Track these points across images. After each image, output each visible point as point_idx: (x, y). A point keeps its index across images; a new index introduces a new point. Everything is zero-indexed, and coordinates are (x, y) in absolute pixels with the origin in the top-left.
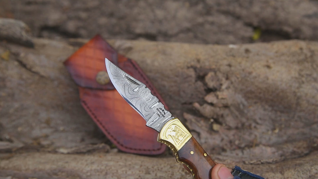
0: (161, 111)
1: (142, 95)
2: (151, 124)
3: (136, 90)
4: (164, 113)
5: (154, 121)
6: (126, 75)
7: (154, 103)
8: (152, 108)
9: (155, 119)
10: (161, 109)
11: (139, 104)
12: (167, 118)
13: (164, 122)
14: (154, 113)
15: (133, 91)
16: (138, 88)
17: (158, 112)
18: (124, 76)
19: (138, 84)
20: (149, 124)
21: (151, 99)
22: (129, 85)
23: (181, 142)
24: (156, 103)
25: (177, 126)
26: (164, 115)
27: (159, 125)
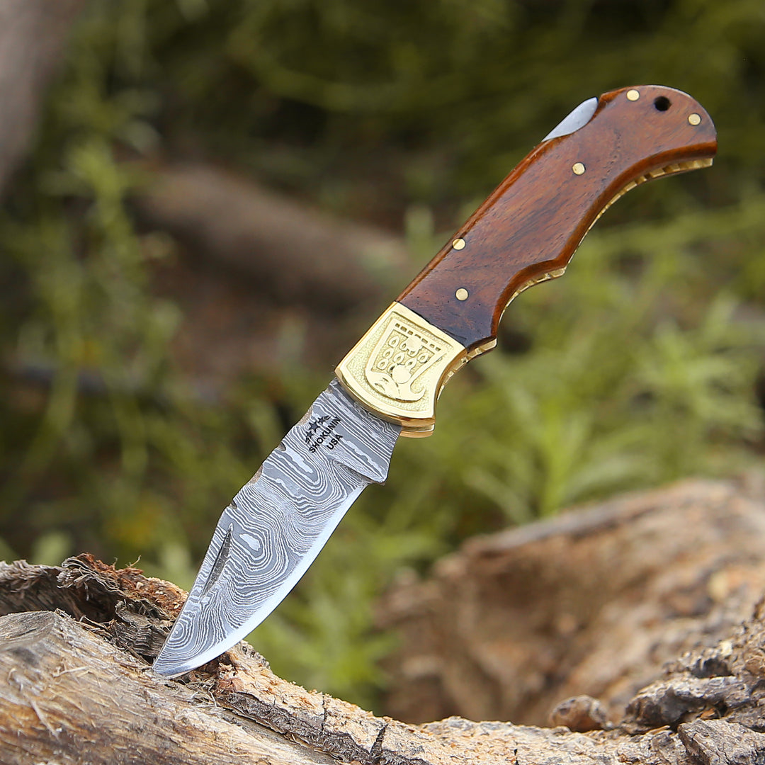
0: (319, 433)
1: (268, 519)
2: (376, 466)
3: (253, 543)
4: (321, 420)
5: (362, 454)
6: (200, 590)
7: (292, 466)
8: (311, 471)
9: (353, 450)
10: (310, 435)
11: (306, 522)
12: (342, 407)
13: (361, 418)
14: (331, 459)
15: (257, 553)
16: (245, 537)
17: (324, 443)
18: (205, 600)
19: (227, 539)
20: (380, 470)
21: (278, 481)
22: (240, 573)
23: (430, 341)
24: (290, 459)
25: (369, 366)
26: (330, 421)
27: (374, 435)
